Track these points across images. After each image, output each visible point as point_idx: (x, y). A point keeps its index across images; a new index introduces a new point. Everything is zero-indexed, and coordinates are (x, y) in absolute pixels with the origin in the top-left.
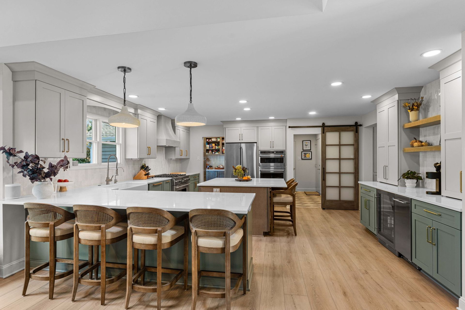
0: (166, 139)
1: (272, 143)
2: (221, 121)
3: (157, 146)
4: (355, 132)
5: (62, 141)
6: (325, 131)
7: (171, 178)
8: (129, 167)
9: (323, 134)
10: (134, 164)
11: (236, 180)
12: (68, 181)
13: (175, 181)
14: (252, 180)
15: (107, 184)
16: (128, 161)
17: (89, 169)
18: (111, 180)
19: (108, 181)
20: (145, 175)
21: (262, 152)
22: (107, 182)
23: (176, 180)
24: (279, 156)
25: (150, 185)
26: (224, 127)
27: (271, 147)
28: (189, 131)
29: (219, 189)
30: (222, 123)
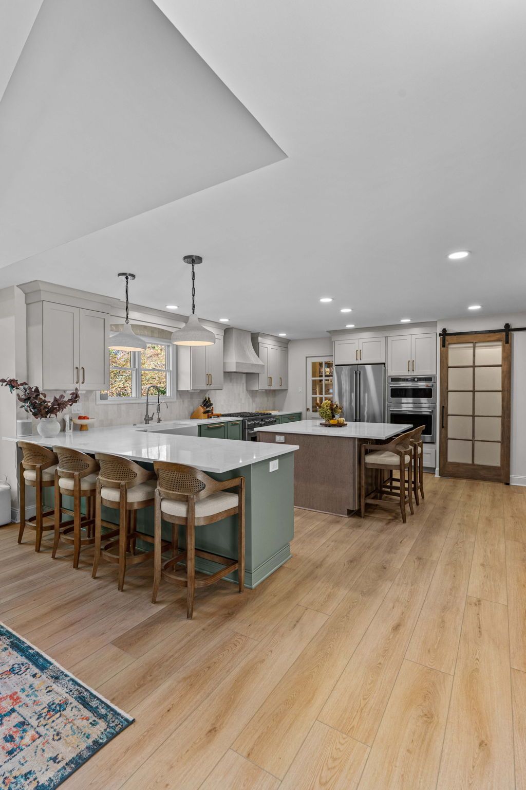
0: (237, 363)
1: (411, 364)
2: (327, 331)
3: (224, 372)
4: (505, 343)
5: (76, 371)
6: (447, 343)
7: (242, 418)
8: (183, 401)
9: (442, 348)
10: (192, 398)
11: (321, 424)
12: (88, 419)
13: (248, 423)
14: (346, 425)
15: (146, 424)
16: (181, 394)
17: (123, 404)
18: (152, 419)
19: (148, 420)
20: (205, 413)
21: (394, 380)
22: (146, 421)
23: (249, 420)
24: (422, 385)
25: (202, 426)
26: (332, 340)
27: (410, 370)
28: (287, 348)
29: (284, 437)
30: (328, 334)
